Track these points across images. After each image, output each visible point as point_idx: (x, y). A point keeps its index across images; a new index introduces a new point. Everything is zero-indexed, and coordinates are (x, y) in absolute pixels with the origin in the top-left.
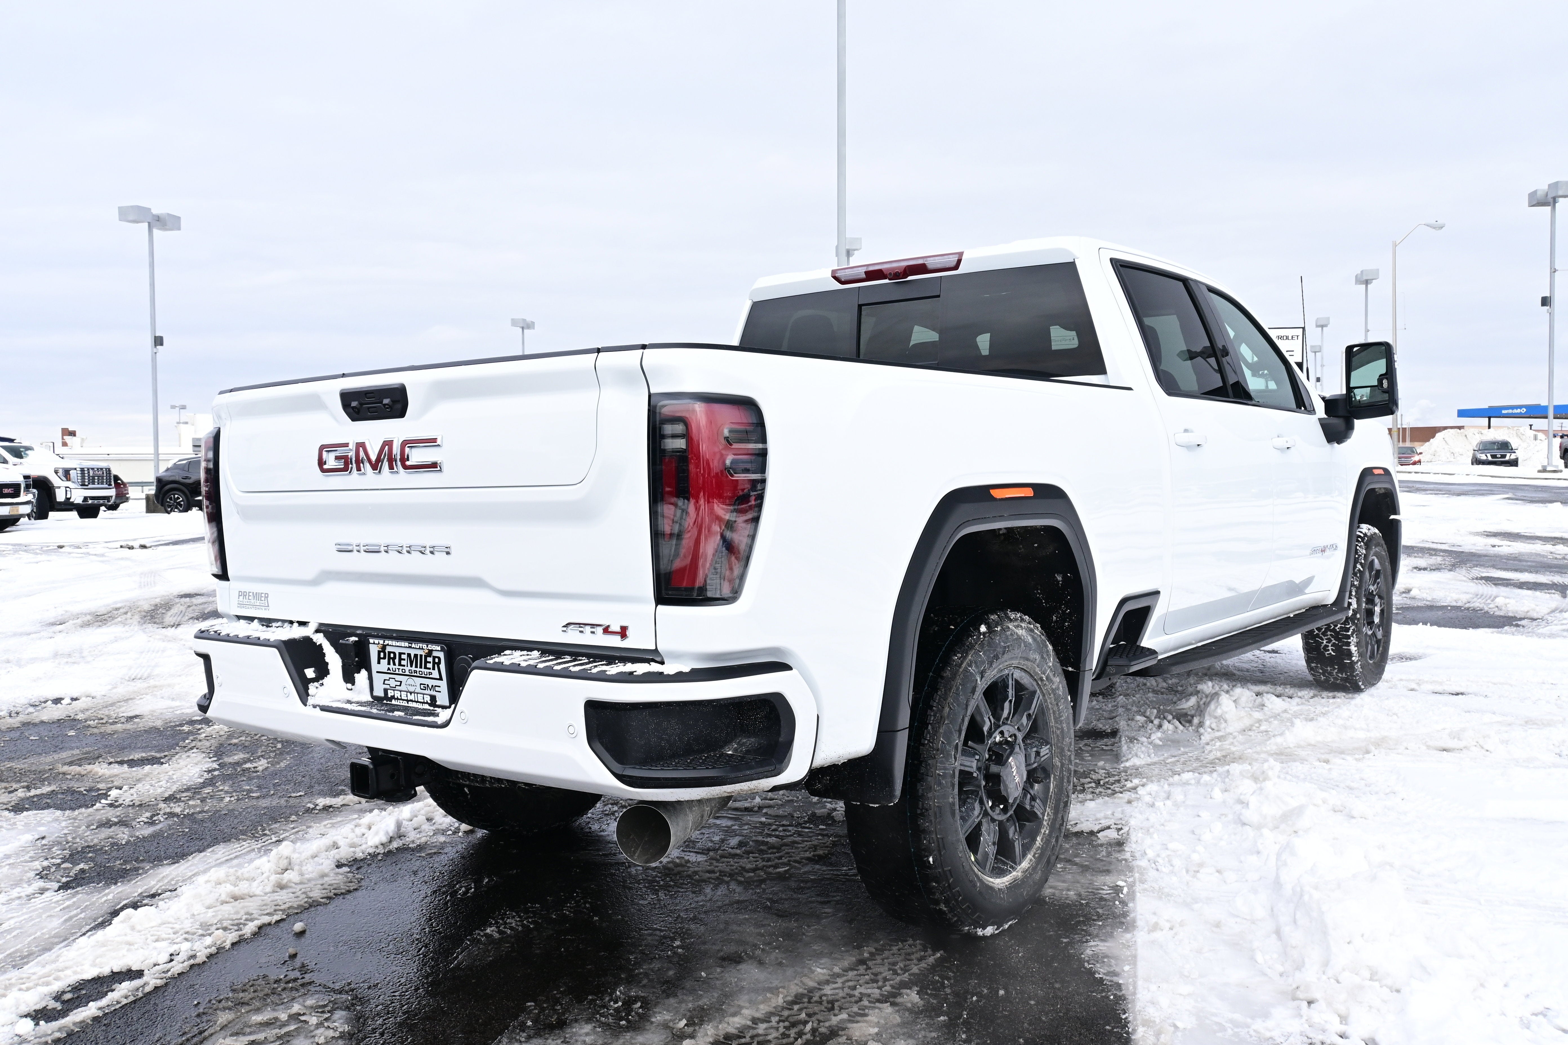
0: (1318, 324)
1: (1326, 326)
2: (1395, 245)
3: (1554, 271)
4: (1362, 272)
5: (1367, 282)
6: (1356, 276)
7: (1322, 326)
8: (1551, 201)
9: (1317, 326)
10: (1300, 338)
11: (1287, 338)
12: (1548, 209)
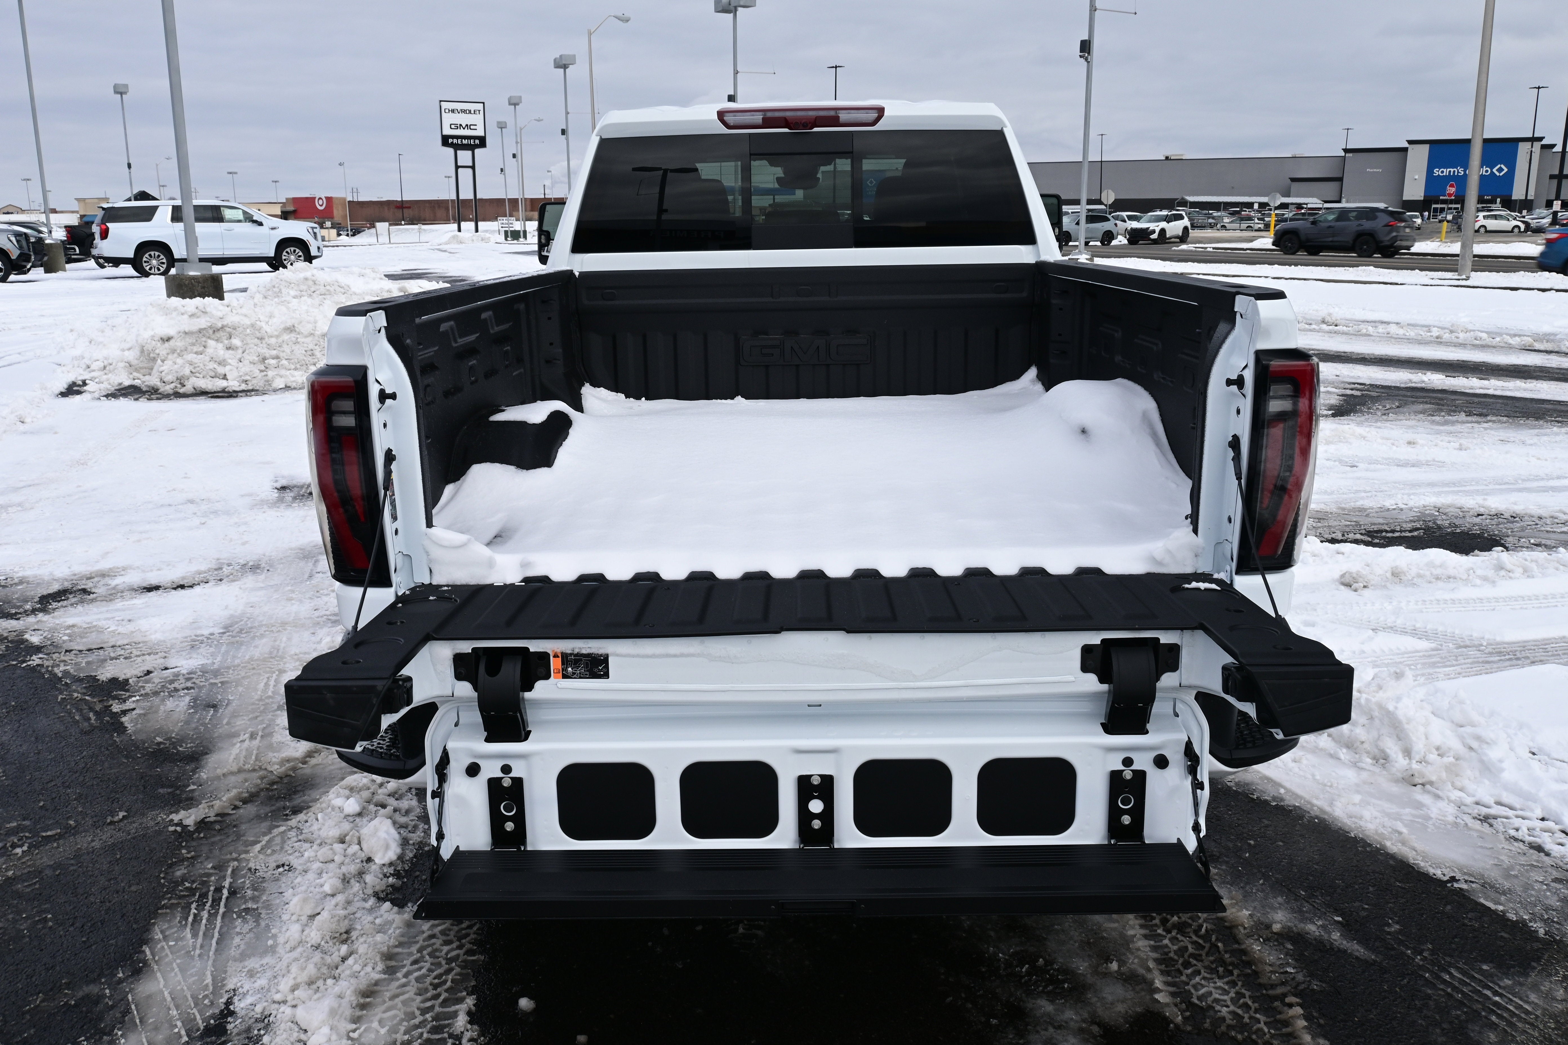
0: (512, 102)
1: (518, 104)
2: (590, 34)
3: (736, 73)
4: (561, 56)
5: (565, 67)
6: (555, 60)
7: (515, 105)
8: (733, 9)
9: (510, 104)
10: (482, 112)
11: (470, 112)
12: (730, 16)
